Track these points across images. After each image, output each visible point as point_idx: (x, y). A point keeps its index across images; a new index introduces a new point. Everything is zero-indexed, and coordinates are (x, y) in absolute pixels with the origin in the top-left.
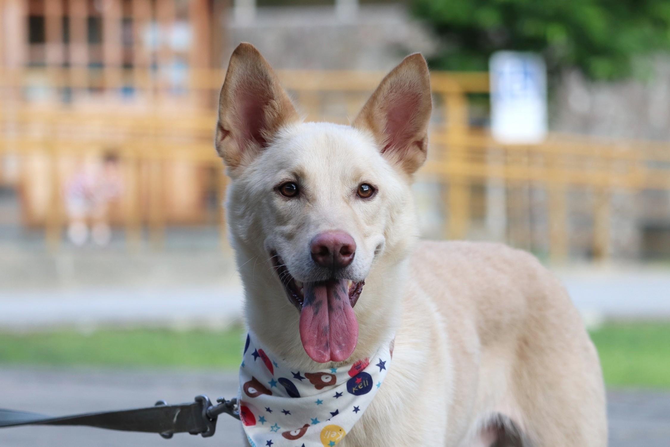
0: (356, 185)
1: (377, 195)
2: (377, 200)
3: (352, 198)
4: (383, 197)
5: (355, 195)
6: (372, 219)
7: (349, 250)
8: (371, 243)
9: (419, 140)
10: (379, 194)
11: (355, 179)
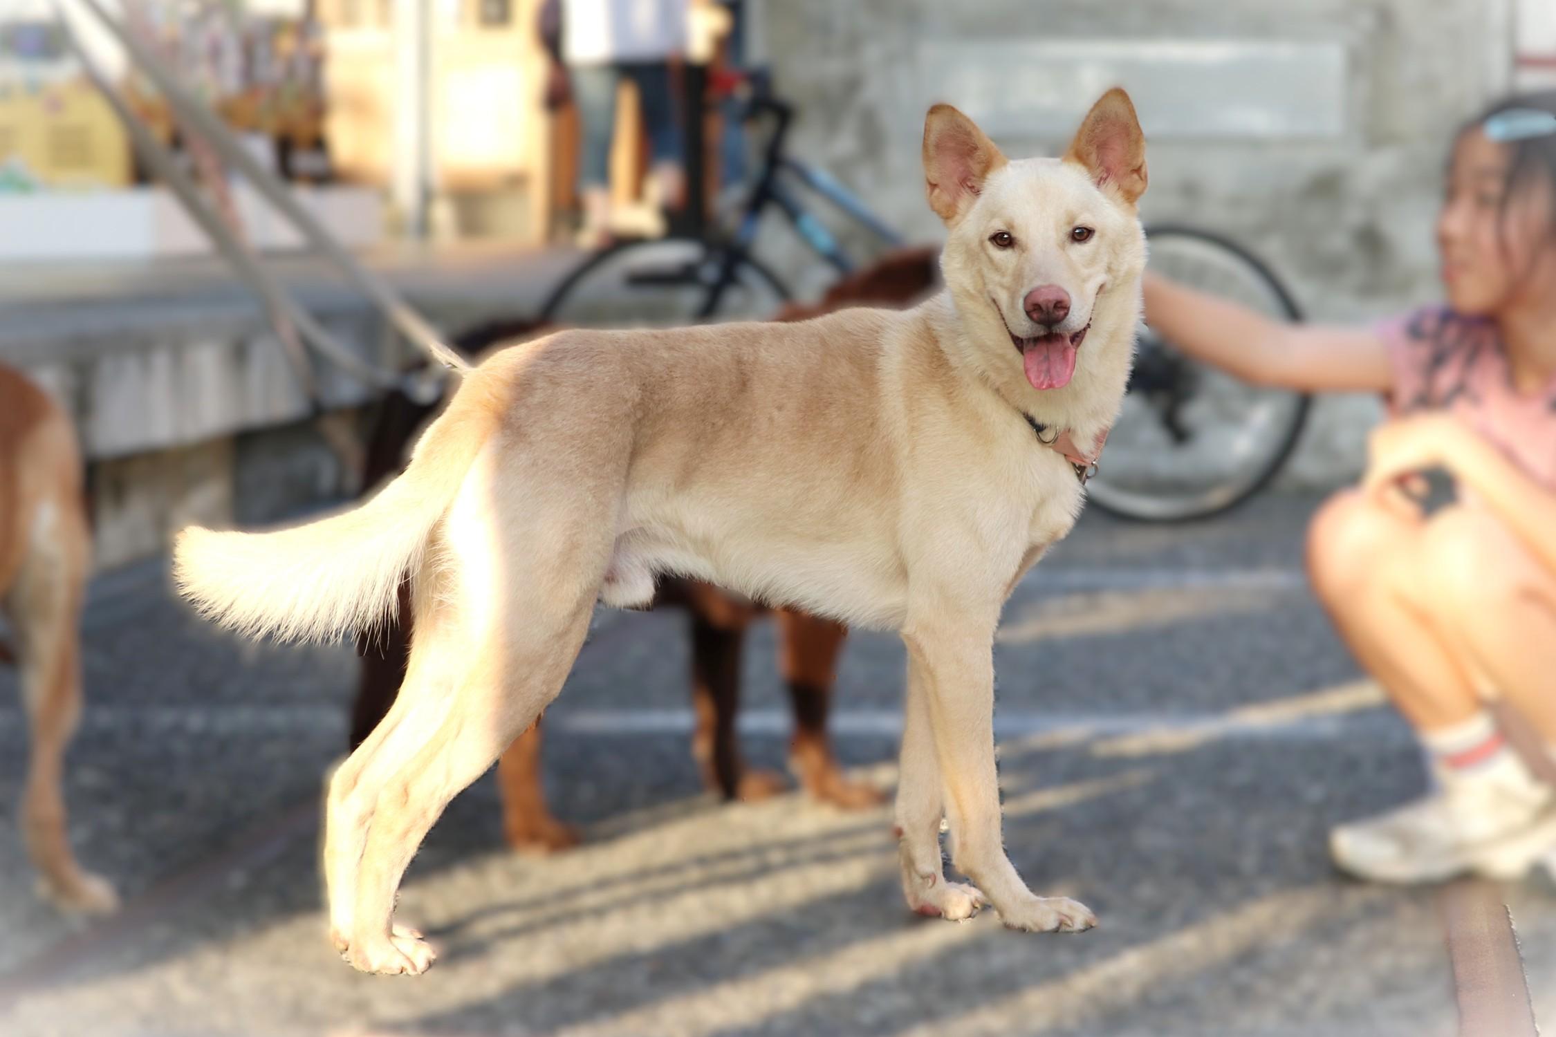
0: (1069, 229)
1: (1094, 237)
2: (1094, 241)
3: (1068, 244)
4: (1102, 236)
5: (1070, 239)
6: (1092, 261)
7: (1063, 305)
8: (1091, 287)
9: (1136, 168)
10: (1096, 235)
11: (1069, 223)
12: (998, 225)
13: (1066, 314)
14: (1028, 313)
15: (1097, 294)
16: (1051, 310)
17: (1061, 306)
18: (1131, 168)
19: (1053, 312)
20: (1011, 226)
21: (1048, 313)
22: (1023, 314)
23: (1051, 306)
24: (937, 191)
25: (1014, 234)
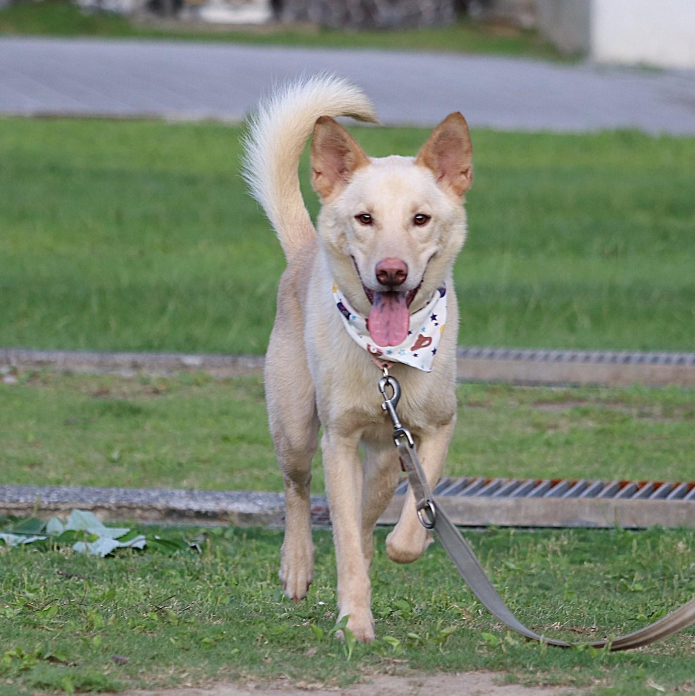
0: (413, 215)
2: (430, 224)
3: (411, 226)
4: (436, 220)
5: (413, 223)
6: (427, 240)
7: (403, 273)
8: (425, 256)
9: (464, 171)
10: (432, 220)
11: (413, 211)
12: (362, 208)
13: (404, 280)
14: (377, 276)
15: (429, 261)
16: (393, 276)
17: (402, 274)
18: (460, 170)
19: (395, 278)
20: (372, 211)
21: (391, 278)
22: (374, 277)
23: (394, 273)
24: (321, 177)
25: (374, 216)
